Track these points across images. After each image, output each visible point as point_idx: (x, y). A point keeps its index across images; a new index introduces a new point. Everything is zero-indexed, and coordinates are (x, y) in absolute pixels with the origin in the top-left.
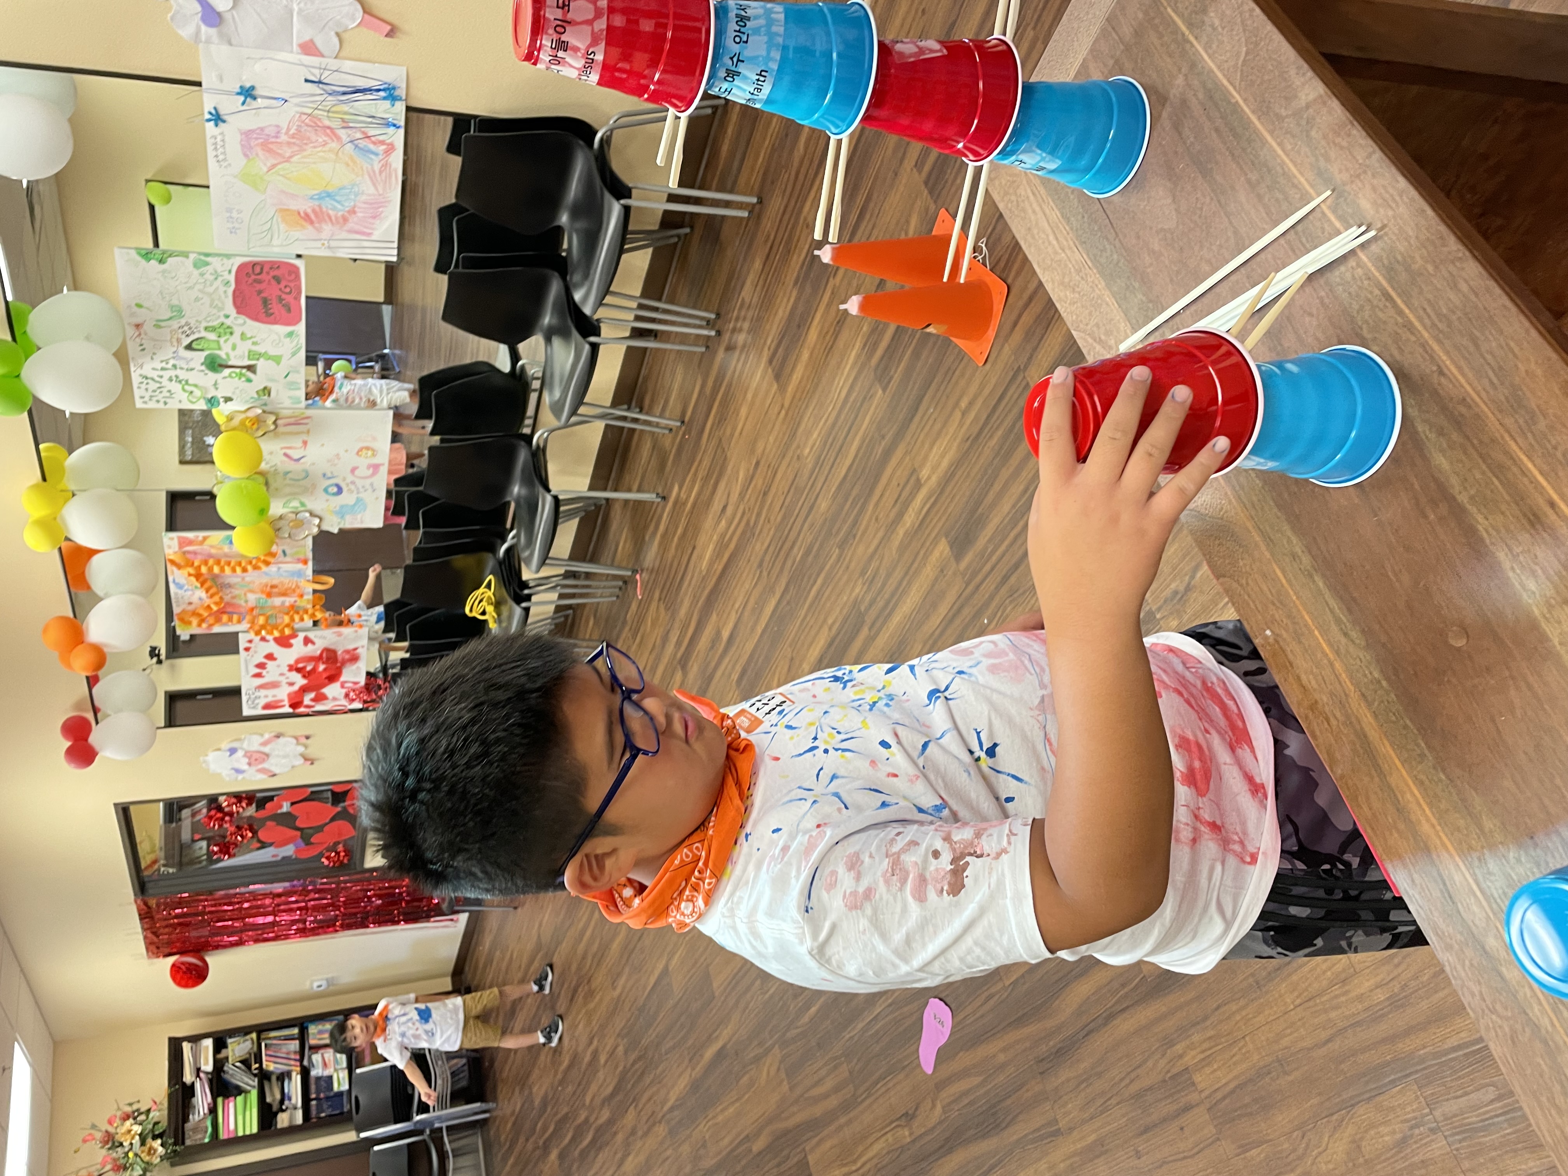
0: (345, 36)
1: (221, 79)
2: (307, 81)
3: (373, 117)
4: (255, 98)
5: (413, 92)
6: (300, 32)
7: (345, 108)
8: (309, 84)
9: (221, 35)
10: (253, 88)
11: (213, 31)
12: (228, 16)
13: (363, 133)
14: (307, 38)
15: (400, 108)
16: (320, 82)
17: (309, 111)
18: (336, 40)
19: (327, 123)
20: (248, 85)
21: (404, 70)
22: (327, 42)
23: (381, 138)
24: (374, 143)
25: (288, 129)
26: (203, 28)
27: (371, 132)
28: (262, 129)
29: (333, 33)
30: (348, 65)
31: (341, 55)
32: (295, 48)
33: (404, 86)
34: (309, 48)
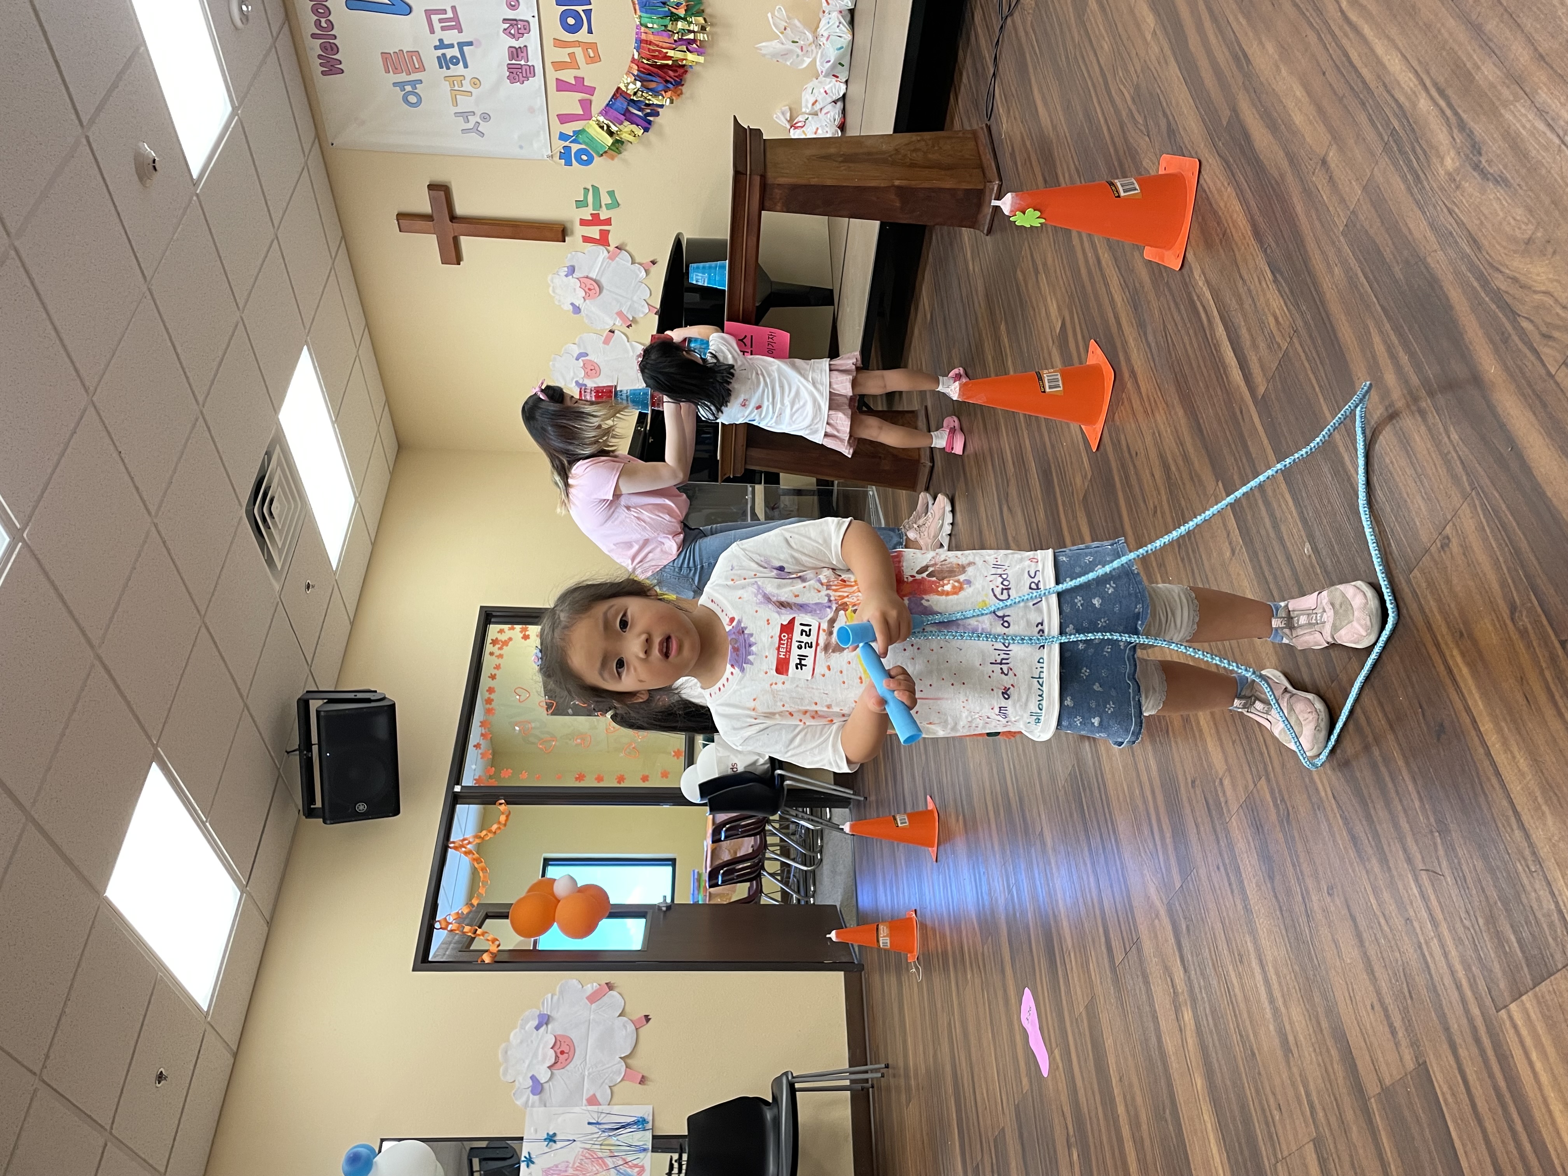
0: (615, 1089)
1: (536, 1131)
2: (589, 1123)
3: (630, 1146)
4: (555, 1142)
5: (656, 1123)
6: (588, 1090)
7: (613, 1140)
8: (590, 1126)
9: (540, 1099)
10: (555, 1134)
11: (536, 1097)
12: (546, 1086)
13: (624, 1160)
14: (591, 1093)
15: (649, 1135)
16: (598, 1123)
17: (588, 1146)
18: (609, 1091)
19: (600, 1154)
20: (551, 1133)
21: (651, 1107)
22: (603, 1094)
23: (635, 1162)
24: (630, 1167)
25: (574, 1163)
26: (531, 1095)
27: (629, 1159)
28: (557, 1166)
29: (607, 1087)
30: (616, 1109)
31: (612, 1102)
32: (584, 1102)
33: (650, 1118)
34: (593, 1101)
